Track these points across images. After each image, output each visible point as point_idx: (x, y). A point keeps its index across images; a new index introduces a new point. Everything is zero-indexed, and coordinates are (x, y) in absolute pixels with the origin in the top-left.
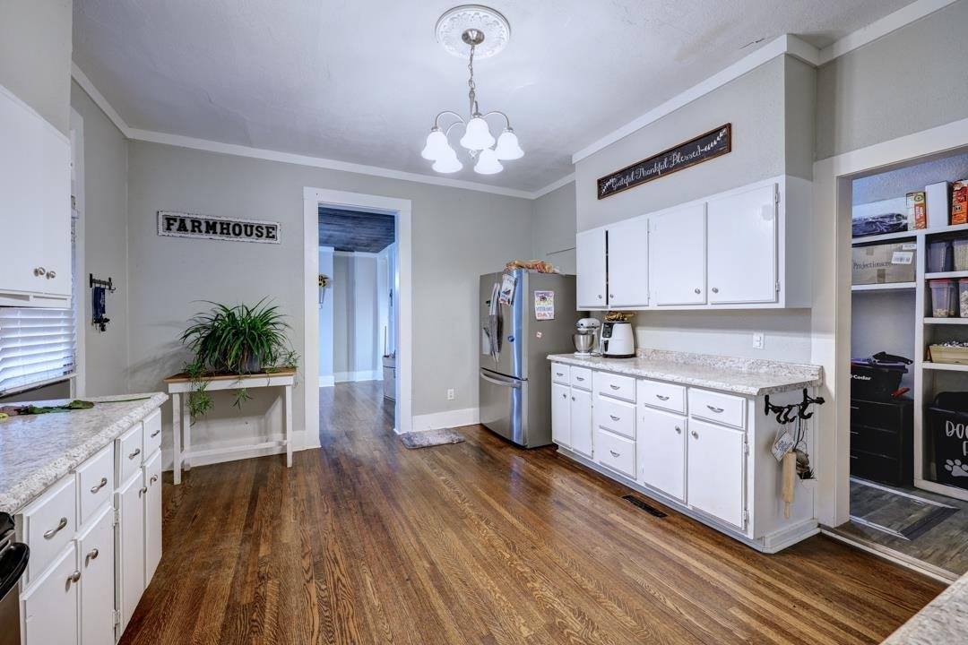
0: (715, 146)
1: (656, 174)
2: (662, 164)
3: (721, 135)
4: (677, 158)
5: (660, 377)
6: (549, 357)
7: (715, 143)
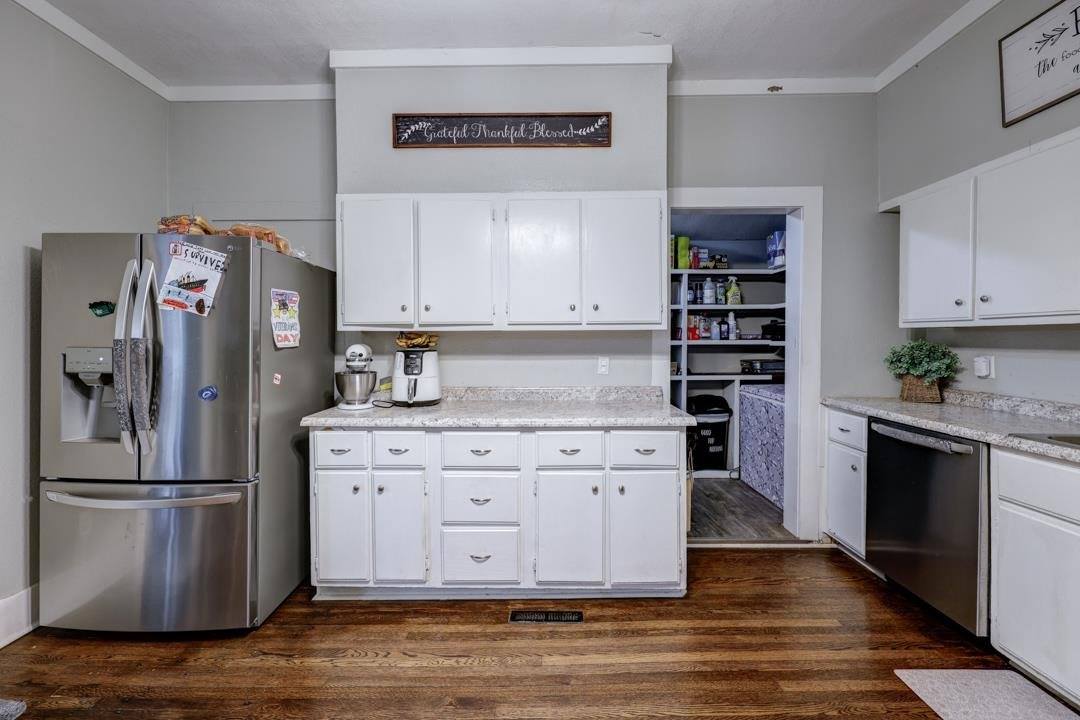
0: (592, 133)
1: (507, 140)
2: (517, 130)
3: (600, 123)
4: (541, 130)
5: (568, 424)
6: (306, 421)
7: (592, 130)
